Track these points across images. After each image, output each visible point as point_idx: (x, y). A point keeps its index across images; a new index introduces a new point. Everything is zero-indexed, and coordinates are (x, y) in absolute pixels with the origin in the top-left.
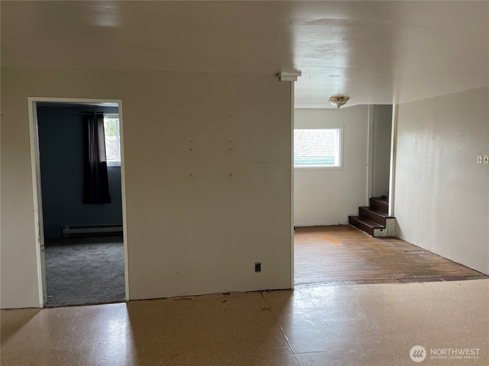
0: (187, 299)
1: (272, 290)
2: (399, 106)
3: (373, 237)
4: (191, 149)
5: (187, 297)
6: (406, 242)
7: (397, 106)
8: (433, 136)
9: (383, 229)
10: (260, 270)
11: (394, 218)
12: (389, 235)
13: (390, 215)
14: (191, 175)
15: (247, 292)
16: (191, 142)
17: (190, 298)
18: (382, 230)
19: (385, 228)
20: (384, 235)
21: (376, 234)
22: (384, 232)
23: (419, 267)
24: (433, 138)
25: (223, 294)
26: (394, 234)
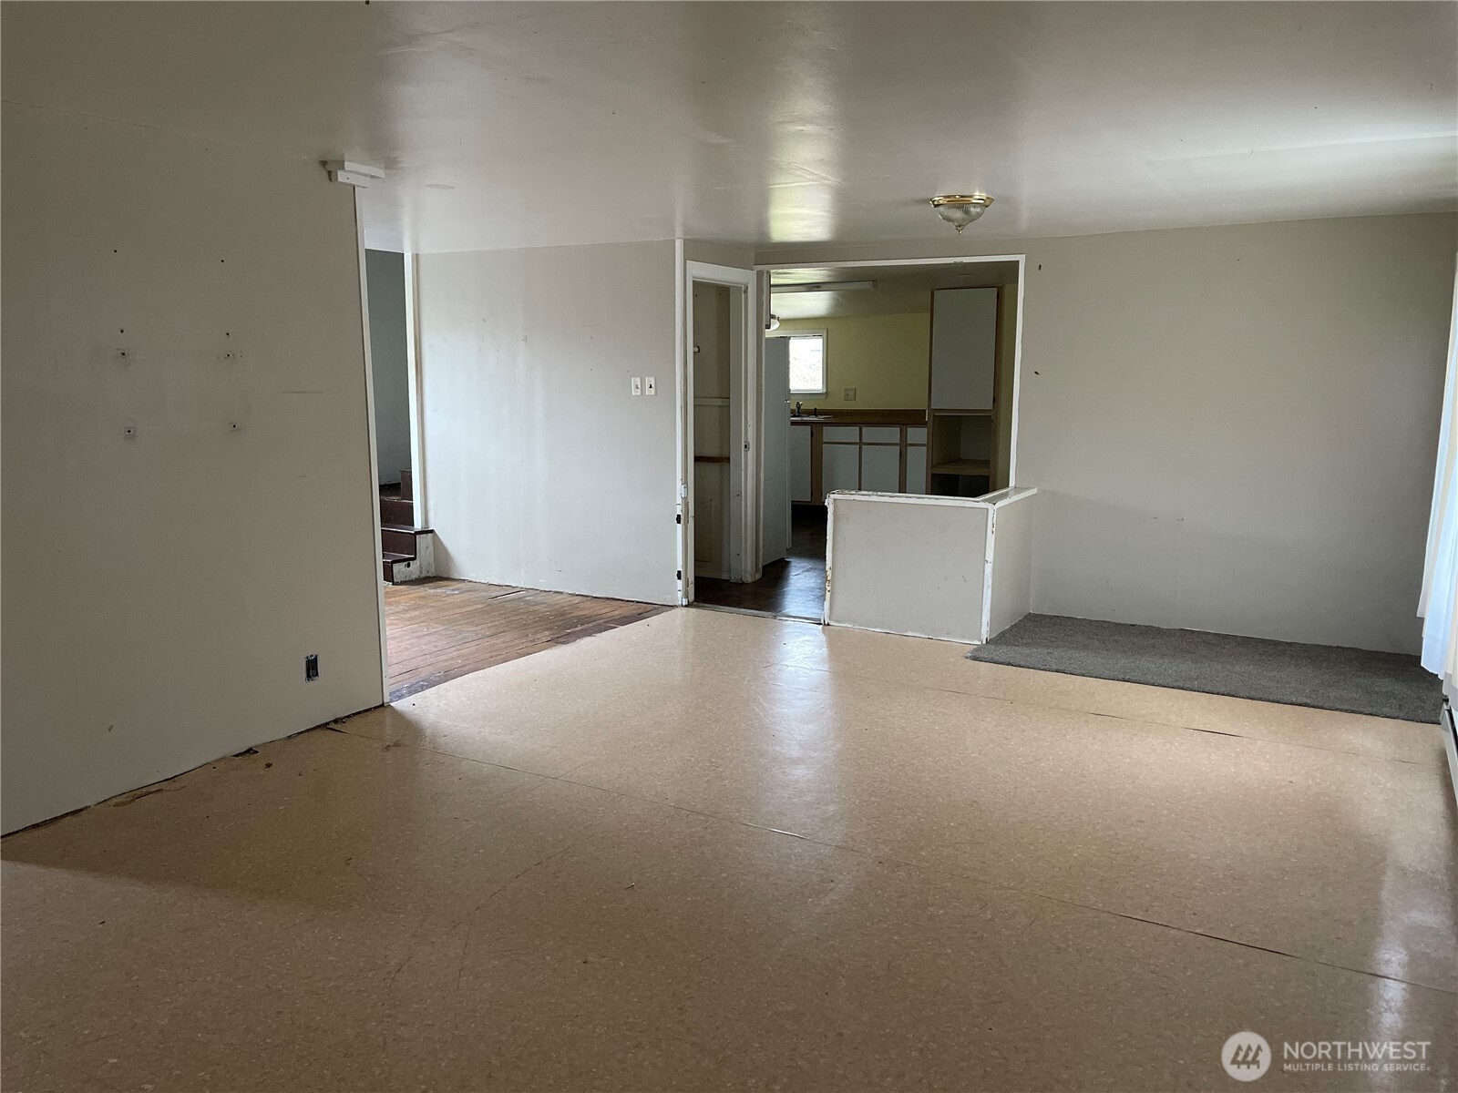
0: (148, 793)
1: (349, 716)
2: (422, 260)
3: (393, 584)
4: (123, 354)
5: (144, 790)
6: (471, 581)
7: (416, 258)
8: (526, 337)
9: (411, 562)
10: (317, 675)
11: (432, 531)
12: (423, 575)
13: (418, 526)
14: (129, 431)
15: (289, 737)
16: (122, 331)
17: (153, 789)
18: (409, 565)
19: (414, 559)
20: (414, 577)
21: (398, 576)
22: (415, 569)
23: (556, 616)
24: (525, 339)
25: (236, 756)
26: (433, 570)
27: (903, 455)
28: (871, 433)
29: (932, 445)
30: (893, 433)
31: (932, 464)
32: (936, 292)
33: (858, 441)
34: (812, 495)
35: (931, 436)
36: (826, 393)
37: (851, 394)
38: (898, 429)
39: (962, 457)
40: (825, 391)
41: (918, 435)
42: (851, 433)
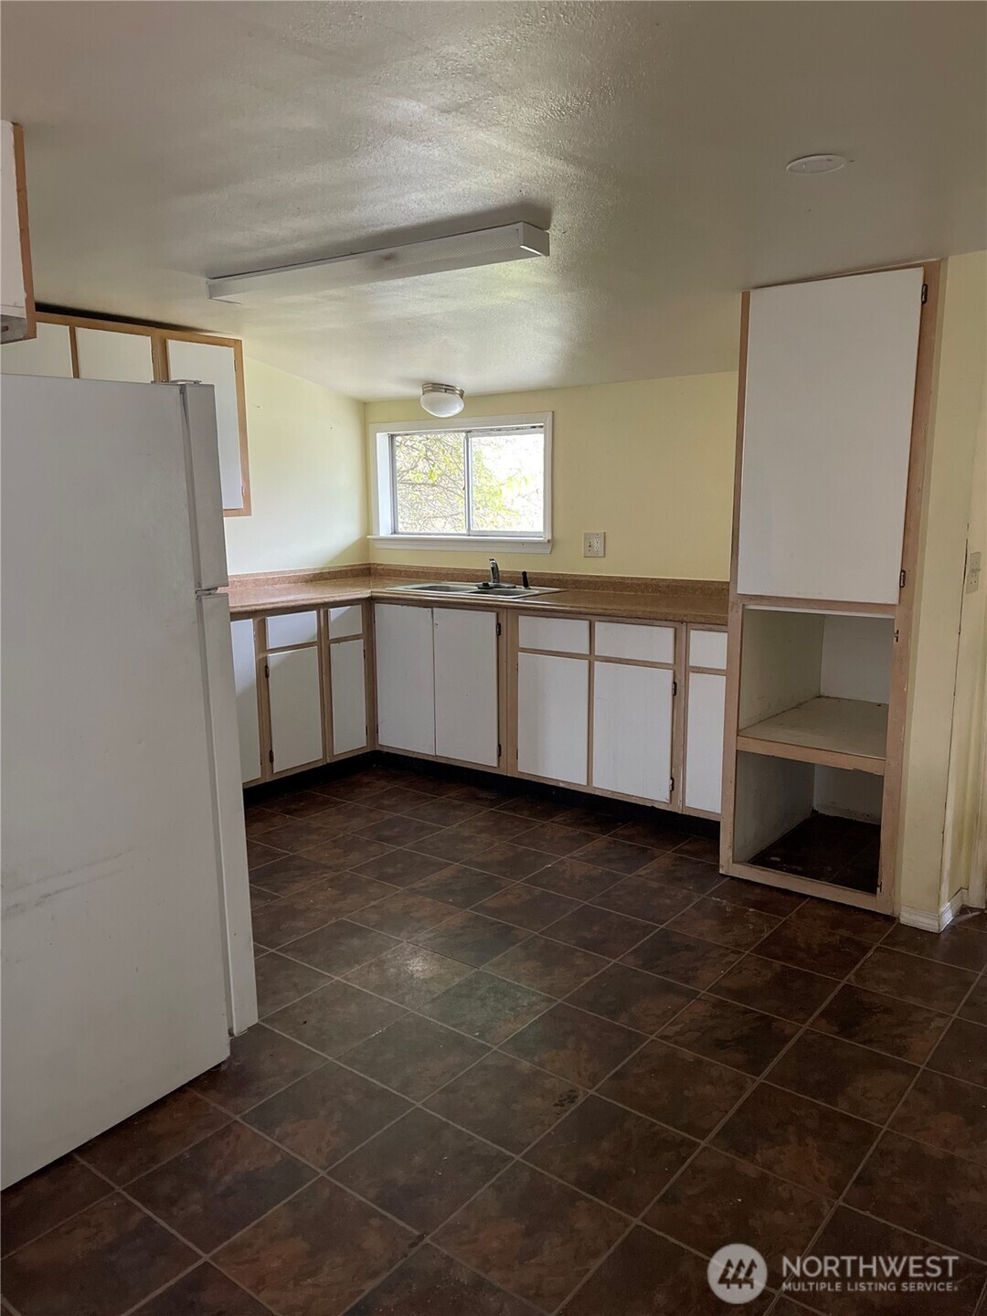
27: (678, 690)
28: (613, 637)
29: (737, 674)
30: (657, 641)
31: (738, 729)
32: (754, 295)
33: (586, 652)
34: (499, 755)
35: (738, 656)
36: (552, 542)
37: (597, 545)
38: (669, 633)
39: (824, 692)
40: (549, 537)
41: (710, 647)
42: (571, 634)
